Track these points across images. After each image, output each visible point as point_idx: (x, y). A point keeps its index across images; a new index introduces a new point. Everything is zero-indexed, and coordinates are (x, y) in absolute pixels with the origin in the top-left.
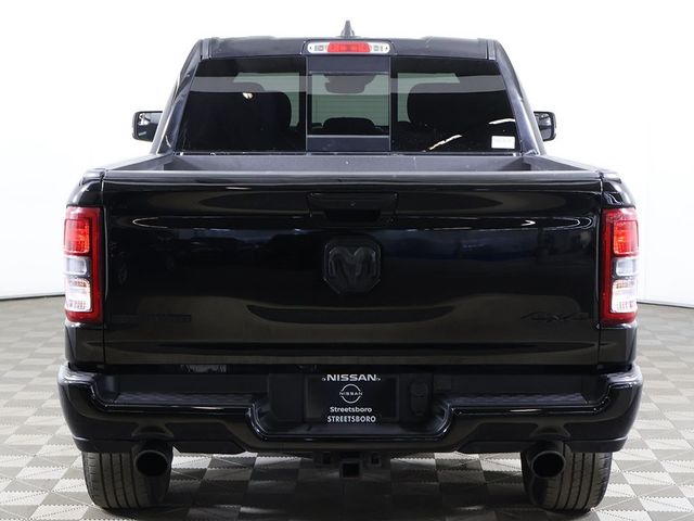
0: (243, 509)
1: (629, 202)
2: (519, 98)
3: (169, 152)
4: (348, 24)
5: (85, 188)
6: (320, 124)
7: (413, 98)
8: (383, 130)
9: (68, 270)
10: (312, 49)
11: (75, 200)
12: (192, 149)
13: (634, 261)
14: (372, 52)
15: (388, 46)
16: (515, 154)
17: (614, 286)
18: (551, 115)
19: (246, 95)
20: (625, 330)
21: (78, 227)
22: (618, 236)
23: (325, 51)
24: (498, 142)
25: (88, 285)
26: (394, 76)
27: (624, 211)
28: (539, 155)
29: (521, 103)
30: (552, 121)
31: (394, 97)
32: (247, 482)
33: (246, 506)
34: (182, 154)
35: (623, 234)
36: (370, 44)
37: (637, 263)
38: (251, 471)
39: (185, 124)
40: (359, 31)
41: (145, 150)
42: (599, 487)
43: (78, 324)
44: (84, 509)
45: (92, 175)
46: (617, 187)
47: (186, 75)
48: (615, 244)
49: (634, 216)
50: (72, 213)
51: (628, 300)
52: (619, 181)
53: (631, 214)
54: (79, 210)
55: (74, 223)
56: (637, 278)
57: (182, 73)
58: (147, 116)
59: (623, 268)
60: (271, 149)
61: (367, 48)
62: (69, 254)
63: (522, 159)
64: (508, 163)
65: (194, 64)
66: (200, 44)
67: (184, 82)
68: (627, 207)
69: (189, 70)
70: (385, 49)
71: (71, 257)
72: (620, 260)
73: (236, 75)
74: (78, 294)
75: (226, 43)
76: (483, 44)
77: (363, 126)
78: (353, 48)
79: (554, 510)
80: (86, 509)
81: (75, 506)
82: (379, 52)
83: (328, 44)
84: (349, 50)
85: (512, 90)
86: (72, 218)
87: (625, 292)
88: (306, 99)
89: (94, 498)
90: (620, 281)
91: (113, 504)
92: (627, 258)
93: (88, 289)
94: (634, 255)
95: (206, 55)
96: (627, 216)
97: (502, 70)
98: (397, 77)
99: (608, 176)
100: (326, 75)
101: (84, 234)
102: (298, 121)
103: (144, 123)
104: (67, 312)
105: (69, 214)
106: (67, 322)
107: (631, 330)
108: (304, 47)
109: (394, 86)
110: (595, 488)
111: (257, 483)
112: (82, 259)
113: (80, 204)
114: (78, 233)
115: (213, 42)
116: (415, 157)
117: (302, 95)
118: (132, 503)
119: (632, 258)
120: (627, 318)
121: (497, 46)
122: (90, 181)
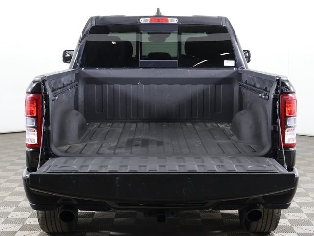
0: (111, 233)
1: (293, 90)
2: (236, 43)
3: (78, 68)
4: (158, 9)
5: (34, 85)
6: (146, 56)
7: (188, 44)
8: (175, 58)
9: (27, 124)
10: (142, 21)
11: (30, 91)
12: (88, 67)
13: (295, 119)
14: (170, 22)
15: (177, 19)
16: (234, 69)
17: (286, 131)
18: (248, 52)
19: (113, 43)
20: (291, 151)
21: (31, 104)
22: (288, 107)
23: (148, 22)
24: (227, 63)
25: (36, 131)
26: (179, 33)
27: (290, 95)
28: (245, 69)
29: (237, 46)
30: (249, 54)
31: (180, 43)
32: (113, 219)
33: (113, 231)
34: (83, 69)
35: (290, 106)
36: (169, 19)
37: (296, 120)
38: (115, 213)
39: (85, 55)
40: (164, 13)
41: (66, 67)
42: (275, 223)
43: (31, 150)
44: (38, 233)
45: (38, 79)
46: (287, 84)
47: (85, 33)
48: (286, 111)
49: (295, 97)
50: (29, 97)
51: (292, 137)
52: (288, 81)
53: (293, 96)
54: (31, 95)
55: (29, 102)
56: (297, 127)
57: (83, 32)
58: (69, 52)
59: (290, 122)
60: (124, 67)
61: (167, 20)
62: (27, 116)
63: (238, 71)
64: (231, 72)
65: (89, 28)
66: (91, 19)
67: (84, 36)
68: (292, 93)
69: (86, 30)
70: (175, 21)
71: (28, 118)
72: (289, 119)
73: (109, 34)
74: (31, 135)
75: (104, 18)
76: (220, 19)
77: (166, 56)
78: (161, 21)
79: (254, 232)
80: (39, 232)
81: (34, 232)
82: (173, 22)
83: (149, 19)
84: (159, 21)
85: (233, 39)
86: (28, 99)
87: (290, 134)
88: (139, 44)
89: (42, 228)
90: (288, 129)
91: (51, 231)
92: (292, 118)
93: (36, 133)
94: (295, 116)
95: (94, 24)
96: (292, 97)
97: (228, 30)
98: (181, 34)
99: (283, 79)
100: (149, 33)
101: (34, 107)
102: (136, 54)
103: (68, 55)
104: (27, 144)
105: (27, 97)
106: (27, 149)
107: (293, 151)
108: (139, 20)
109: (180, 38)
110: (274, 223)
111: (118, 219)
112: (33, 119)
113: (32, 92)
114: (31, 106)
115: (97, 18)
116: (189, 70)
117: (138, 42)
118: (60, 230)
119: (294, 117)
120: (291, 146)
121: (226, 20)
122: (36, 81)
